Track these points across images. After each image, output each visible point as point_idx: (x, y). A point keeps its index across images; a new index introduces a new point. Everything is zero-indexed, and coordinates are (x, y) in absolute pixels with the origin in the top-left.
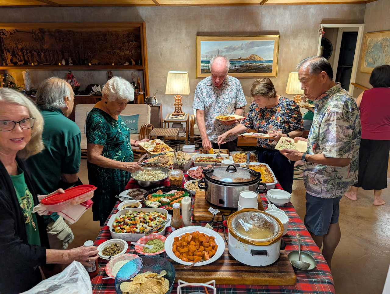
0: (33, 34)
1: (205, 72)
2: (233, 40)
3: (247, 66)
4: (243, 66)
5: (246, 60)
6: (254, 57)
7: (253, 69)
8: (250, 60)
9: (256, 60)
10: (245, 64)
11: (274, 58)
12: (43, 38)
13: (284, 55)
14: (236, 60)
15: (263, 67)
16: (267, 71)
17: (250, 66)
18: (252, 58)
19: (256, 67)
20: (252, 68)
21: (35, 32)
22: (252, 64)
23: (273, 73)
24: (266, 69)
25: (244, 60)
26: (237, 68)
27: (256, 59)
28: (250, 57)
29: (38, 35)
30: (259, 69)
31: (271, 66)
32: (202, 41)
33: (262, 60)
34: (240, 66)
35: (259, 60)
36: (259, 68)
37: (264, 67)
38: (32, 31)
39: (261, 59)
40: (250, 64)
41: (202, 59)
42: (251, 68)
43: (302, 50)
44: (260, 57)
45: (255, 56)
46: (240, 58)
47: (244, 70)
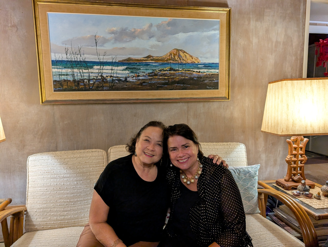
1: (65, 87)
2: (129, 14)
3: (165, 74)
4: (156, 75)
5: (162, 61)
6: (179, 56)
7: (178, 82)
8: (171, 61)
9: (184, 62)
10: (161, 71)
11: (221, 58)
13: (240, 54)
14: (138, 60)
15: (199, 78)
16: (208, 85)
17: (171, 75)
18: (174, 57)
19: (185, 76)
20: (177, 80)
22: (175, 70)
23: (222, 91)
24: (206, 82)
25: (157, 60)
26: (143, 79)
27: (184, 58)
28: (171, 54)
30: (191, 81)
31: (216, 76)
32: (51, 11)
33: (197, 63)
34: (149, 76)
35: (189, 61)
36: (192, 79)
37: (201, 77)
39: (194, 60)
40: (171, 69)
41: (55, 56)
42: (173, 78)
43: (274, 44)
44: (191, 56)
45: (181, 54)
46: (149, 57)
47: (159, 83)
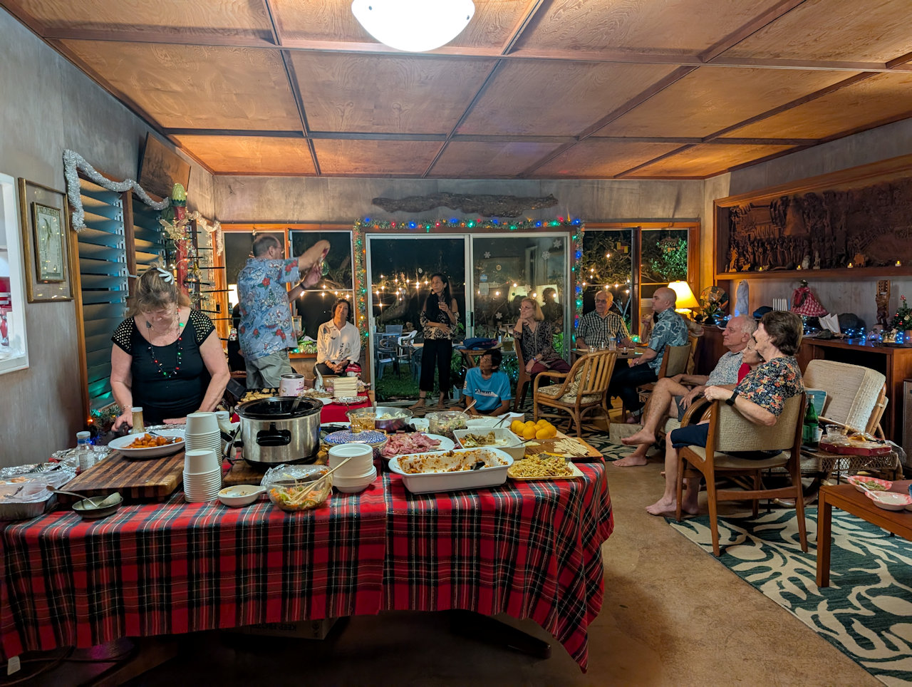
0: (772, 210)
12: (785, 215)
21: (776, 204)
29: (779, 211)
38: (772, 203)
